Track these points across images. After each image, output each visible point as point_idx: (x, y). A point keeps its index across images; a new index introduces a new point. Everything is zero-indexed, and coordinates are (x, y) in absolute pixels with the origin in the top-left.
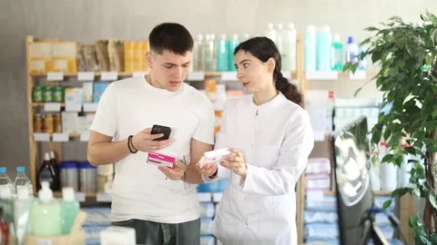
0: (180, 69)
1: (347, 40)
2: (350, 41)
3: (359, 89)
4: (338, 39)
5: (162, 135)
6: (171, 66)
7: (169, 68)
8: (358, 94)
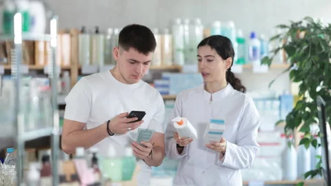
0: (142, 65)
1: (249, 35)
2: (253, 36)
3: (273, 82)
4: (241, 34)
5: (137, 119)
6: (134, 62)
7: (132, 63)
8: (272, 85)
